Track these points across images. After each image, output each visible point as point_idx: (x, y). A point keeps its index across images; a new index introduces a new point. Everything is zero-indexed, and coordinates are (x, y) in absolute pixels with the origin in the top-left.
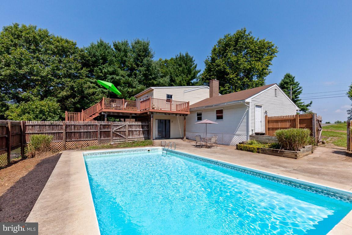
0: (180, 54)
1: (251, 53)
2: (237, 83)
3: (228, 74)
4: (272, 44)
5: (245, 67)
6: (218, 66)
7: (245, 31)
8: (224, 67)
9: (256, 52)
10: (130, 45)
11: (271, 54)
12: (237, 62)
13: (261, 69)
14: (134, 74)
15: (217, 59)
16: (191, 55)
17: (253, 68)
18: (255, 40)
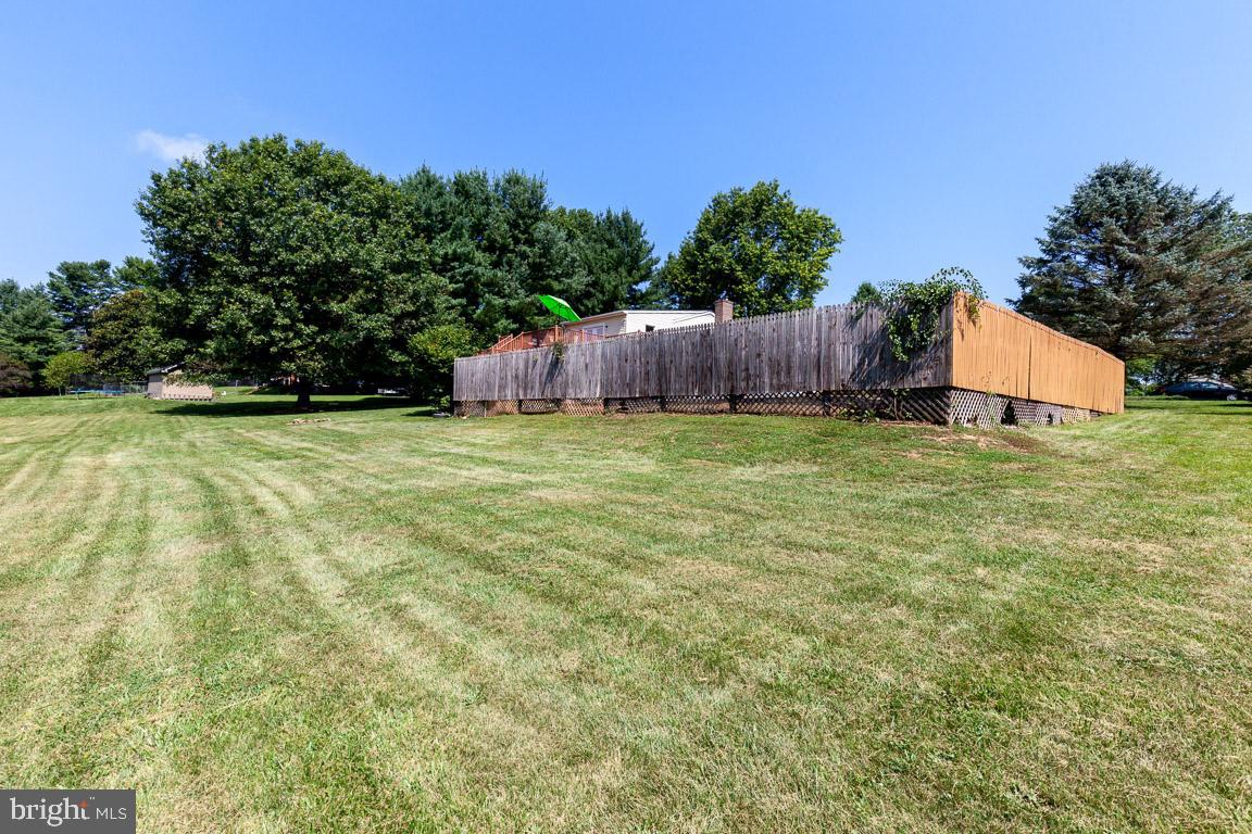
0: (609, 212)
1: (788, 239)
2: (759, 303)
3: (740, 282)
4: (832, 222)
5: (776, 271)
6: (716, 260)
7: (777, 186)
8: (730, 265)
9: (798, 237)
10: (491, 182)
11: (830, 245)
12: (760, 257)
13: (809, 276)
14: (507, 263)
15: (711, 244)
16: (636, 217)
17: (793, 274)
18: (797, 212)
